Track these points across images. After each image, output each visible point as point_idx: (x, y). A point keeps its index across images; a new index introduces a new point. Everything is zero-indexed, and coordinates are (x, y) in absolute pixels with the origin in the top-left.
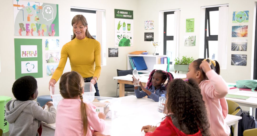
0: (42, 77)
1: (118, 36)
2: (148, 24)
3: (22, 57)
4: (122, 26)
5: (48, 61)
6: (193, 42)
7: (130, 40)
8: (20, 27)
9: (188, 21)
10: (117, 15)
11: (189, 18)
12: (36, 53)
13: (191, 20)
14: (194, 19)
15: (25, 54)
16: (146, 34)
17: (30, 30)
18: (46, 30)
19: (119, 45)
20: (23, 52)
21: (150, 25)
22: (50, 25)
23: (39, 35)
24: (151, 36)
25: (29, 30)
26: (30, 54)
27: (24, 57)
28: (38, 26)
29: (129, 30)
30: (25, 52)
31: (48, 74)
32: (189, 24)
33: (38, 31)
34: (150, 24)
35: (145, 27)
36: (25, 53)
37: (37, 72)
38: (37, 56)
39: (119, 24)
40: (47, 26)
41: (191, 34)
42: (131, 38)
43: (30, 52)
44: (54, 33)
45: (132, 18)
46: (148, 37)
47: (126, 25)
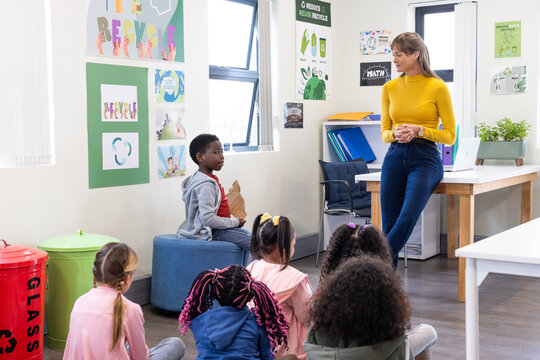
0: (148, 181)
1: (303, 70)
2: (372, 41)
3: (103, 120)
4: (310, 43)
5: (160, 135)
6: (516, 82)
7: (326, 82)
8: (100, 26)
9: (502, 28)
10: (301, 13)
11: (503, 20)
12: (135, 110)
13: (510, 26)
14: (519, 22)
15: (112, 111)
16: (365, 67)
17: (122, 40)
18: (155, 43)
19: (305, 95)
20: (106, 104)
21: (378, 42)
22: (164, 28)
23: (141, 56)
24: (383, 73)
25: (119, 39)
26: (121, 112)
27: (109, 120)
28: (140, 29)
29: (323, 54)
30: (112, 104)
31: (160, 173)
32: (506, 37)
33: (139, 45)
34: (378, 39)
35: (362, 48)
36: (110, 108)
37: (137, 166)
38: (136, 120)
39: (305, 38)
40: (159, 31)
41: (510, 63)
42: (327, 77)
43: (121, 105)
44: (174, 53)
45: (328, 24)
46: (371, 74)
47: (318, 41)
